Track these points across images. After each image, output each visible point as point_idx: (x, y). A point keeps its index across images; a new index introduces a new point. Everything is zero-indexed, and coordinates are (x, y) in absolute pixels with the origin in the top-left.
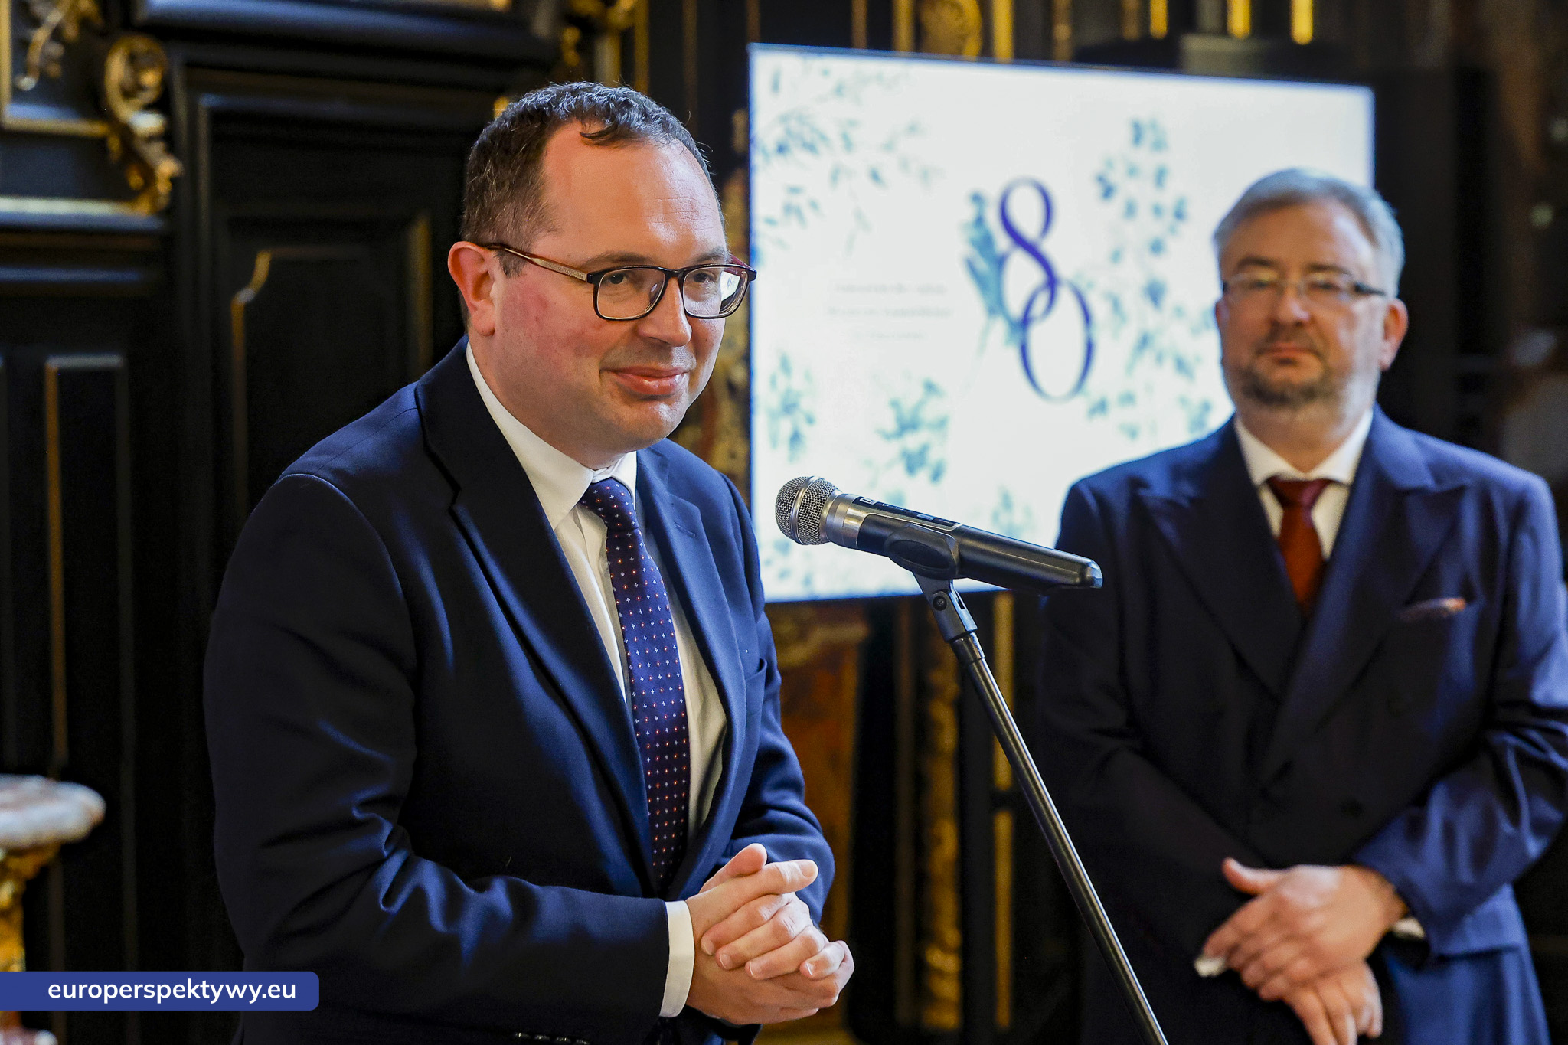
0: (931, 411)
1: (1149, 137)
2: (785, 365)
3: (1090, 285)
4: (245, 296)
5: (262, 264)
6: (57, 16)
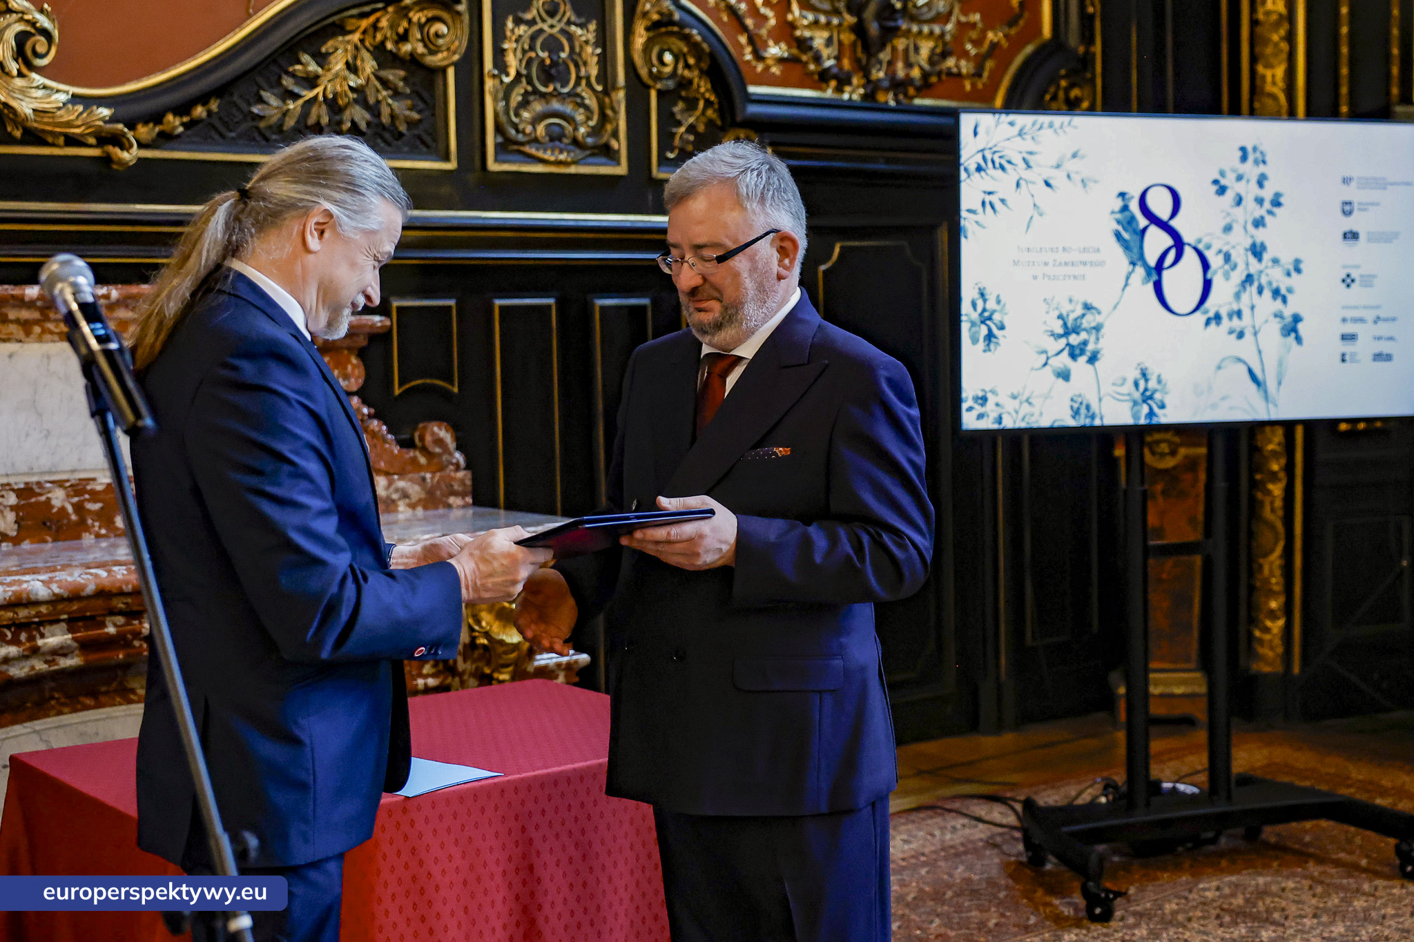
0: (1086, 323)
1: (1251, 157)
2: (982, 295)
3: (1208, 247)
4: (823, 268)
5: (837, 250)
6: (691, 120)
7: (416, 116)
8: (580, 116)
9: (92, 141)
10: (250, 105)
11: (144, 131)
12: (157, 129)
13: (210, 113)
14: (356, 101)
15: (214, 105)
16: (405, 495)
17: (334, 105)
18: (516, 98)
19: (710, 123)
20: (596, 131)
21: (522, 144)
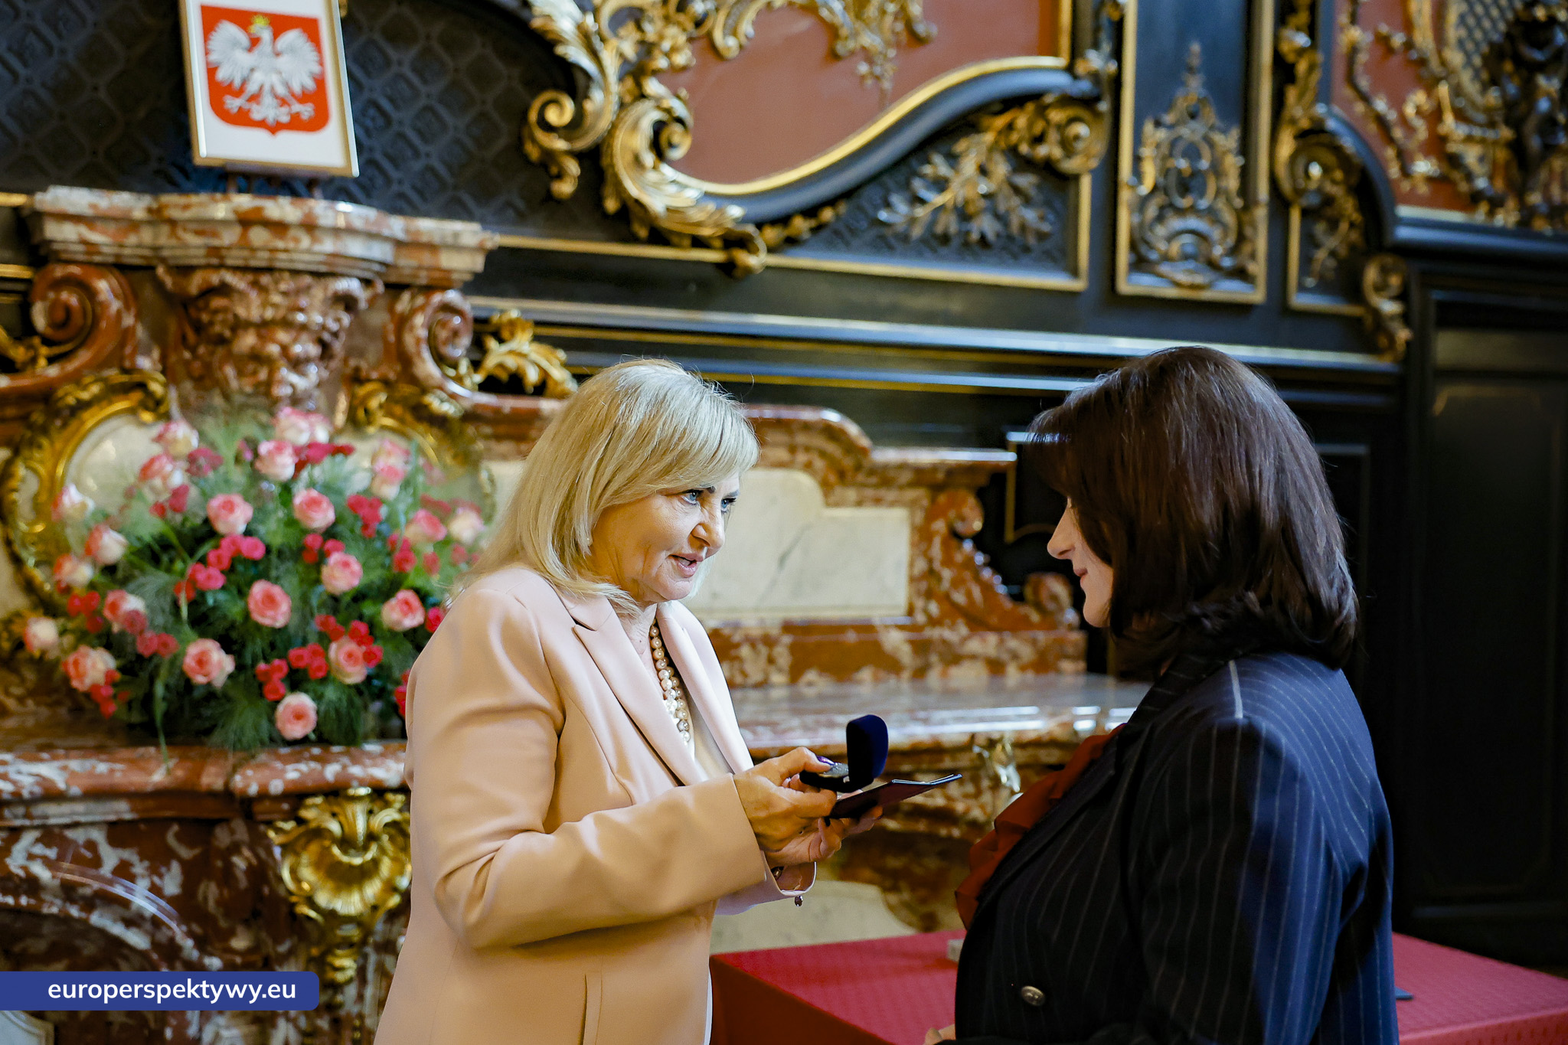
6: (1331, 242)
7: (1046, 227)
8: (1216, 233)
9: (718, 243)
10: (877, 208)
11: (772, 234)
12: (786, 233)
13: (838, 217)
14: (984, 210)
15: (843, 208)
16: (1015, 656)
17: (964, 214)
18: (1152, 211)
19: (1352, 248)
20: (1234, 251)
21: (1157, 263)
